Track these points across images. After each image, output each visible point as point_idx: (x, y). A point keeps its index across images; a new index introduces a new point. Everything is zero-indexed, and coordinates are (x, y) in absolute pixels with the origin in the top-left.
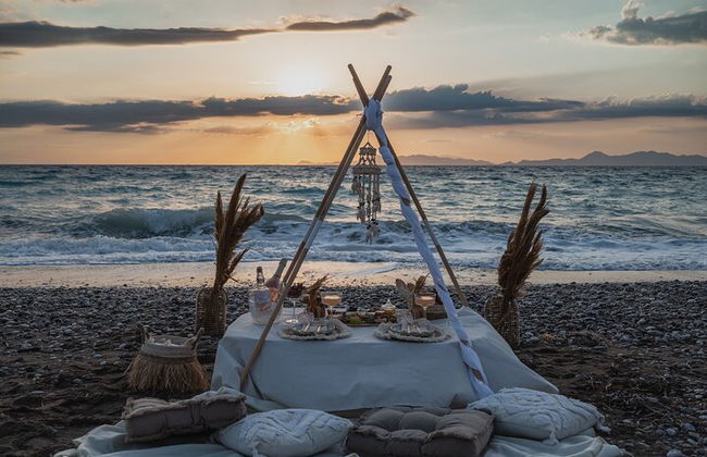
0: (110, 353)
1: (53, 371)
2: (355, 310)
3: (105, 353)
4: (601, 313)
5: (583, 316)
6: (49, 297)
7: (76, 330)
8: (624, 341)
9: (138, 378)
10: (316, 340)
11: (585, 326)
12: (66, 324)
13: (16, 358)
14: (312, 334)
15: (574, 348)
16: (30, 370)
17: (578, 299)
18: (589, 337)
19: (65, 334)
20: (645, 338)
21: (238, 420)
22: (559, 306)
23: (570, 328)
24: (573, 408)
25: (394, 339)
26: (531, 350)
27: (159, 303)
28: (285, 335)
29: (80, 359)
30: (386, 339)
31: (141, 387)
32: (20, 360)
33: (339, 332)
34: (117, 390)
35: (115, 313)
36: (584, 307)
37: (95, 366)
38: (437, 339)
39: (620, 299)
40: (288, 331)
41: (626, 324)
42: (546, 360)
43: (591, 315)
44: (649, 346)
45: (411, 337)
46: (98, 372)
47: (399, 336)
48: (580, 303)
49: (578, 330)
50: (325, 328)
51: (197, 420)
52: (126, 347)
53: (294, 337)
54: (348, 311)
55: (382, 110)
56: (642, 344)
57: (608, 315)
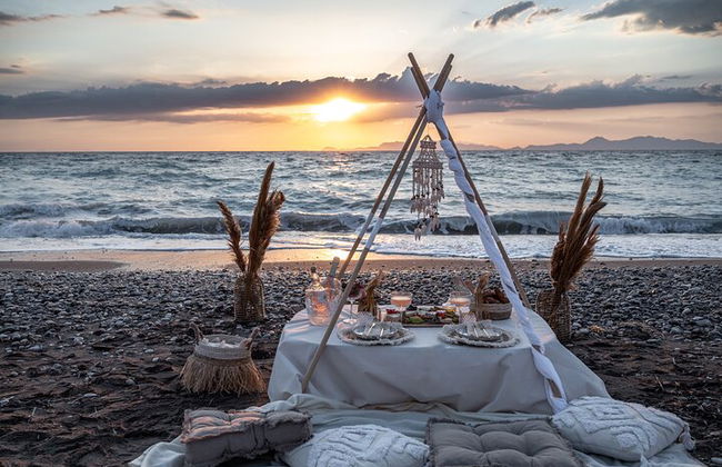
0: (163, 348)
1: (106, 370)
2: (415, 309)
3: (156, 348)
4: (643, 301)
5: (627, 305)
6: (99, 285)
7: (127, 322)
8: (675, 333)
9: (193, 381)
10: (379, 344)
11: (630, 316)
12: (118, 314)
13: (69, 354)
14: (374, 338)
15: (627, 341)
16: (82, 368)
17: (615, 286)
18: (639, 329)
19: (116, 327)
20: (697, 330)
21: (305, 442)
22: (599, 294)
23: (617, 318)
24: (657, 420)
25: (461, 344)
26: (584, 343)
27: (206, 291)
28: (346, 339)
29: (132, 355)
30: (453, 343)
31: (196, 390)
32: (72, 356)
33: (401, 335)
34: (171, 392)
35: (165, 302)
36: (624, 294)
37: (148, 363)
38: (506, 343)
39: (657, 286)
40: (349, 333)
41: (671, 313)
42: (603, 357)
43: (634, 303)
44: (703, 339)
45: (480, 343)
46: (151, 370)
47: (467, 341)
48: (619, 290)
49: (624, 320)
50: (388, 332)
51: (261, 442)
52: (177, 341)
53: (356, 341)
54: (408, 310)
55: (443, 101)
56: (696, 336)
57: (651, 303)
